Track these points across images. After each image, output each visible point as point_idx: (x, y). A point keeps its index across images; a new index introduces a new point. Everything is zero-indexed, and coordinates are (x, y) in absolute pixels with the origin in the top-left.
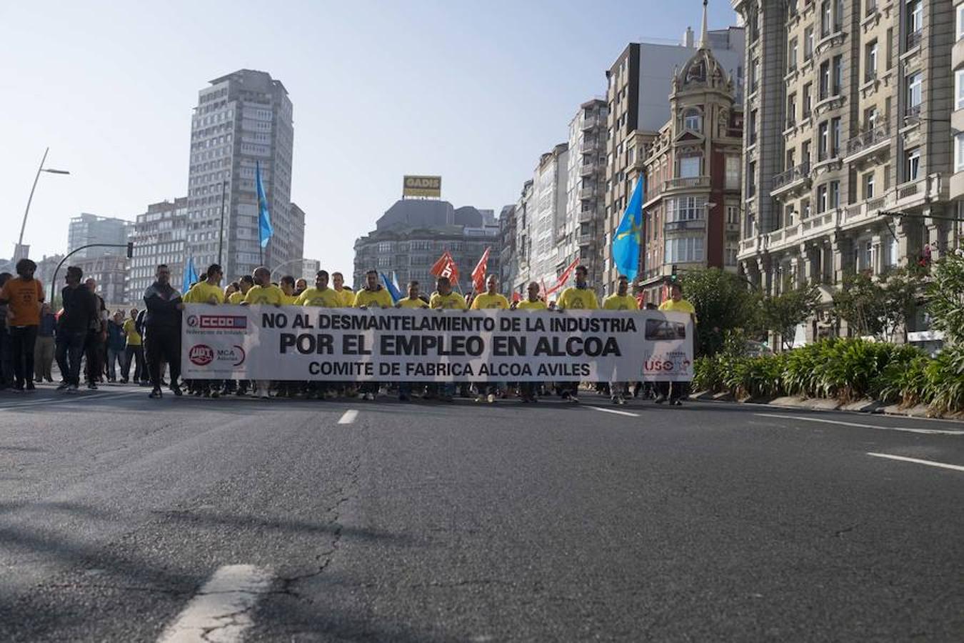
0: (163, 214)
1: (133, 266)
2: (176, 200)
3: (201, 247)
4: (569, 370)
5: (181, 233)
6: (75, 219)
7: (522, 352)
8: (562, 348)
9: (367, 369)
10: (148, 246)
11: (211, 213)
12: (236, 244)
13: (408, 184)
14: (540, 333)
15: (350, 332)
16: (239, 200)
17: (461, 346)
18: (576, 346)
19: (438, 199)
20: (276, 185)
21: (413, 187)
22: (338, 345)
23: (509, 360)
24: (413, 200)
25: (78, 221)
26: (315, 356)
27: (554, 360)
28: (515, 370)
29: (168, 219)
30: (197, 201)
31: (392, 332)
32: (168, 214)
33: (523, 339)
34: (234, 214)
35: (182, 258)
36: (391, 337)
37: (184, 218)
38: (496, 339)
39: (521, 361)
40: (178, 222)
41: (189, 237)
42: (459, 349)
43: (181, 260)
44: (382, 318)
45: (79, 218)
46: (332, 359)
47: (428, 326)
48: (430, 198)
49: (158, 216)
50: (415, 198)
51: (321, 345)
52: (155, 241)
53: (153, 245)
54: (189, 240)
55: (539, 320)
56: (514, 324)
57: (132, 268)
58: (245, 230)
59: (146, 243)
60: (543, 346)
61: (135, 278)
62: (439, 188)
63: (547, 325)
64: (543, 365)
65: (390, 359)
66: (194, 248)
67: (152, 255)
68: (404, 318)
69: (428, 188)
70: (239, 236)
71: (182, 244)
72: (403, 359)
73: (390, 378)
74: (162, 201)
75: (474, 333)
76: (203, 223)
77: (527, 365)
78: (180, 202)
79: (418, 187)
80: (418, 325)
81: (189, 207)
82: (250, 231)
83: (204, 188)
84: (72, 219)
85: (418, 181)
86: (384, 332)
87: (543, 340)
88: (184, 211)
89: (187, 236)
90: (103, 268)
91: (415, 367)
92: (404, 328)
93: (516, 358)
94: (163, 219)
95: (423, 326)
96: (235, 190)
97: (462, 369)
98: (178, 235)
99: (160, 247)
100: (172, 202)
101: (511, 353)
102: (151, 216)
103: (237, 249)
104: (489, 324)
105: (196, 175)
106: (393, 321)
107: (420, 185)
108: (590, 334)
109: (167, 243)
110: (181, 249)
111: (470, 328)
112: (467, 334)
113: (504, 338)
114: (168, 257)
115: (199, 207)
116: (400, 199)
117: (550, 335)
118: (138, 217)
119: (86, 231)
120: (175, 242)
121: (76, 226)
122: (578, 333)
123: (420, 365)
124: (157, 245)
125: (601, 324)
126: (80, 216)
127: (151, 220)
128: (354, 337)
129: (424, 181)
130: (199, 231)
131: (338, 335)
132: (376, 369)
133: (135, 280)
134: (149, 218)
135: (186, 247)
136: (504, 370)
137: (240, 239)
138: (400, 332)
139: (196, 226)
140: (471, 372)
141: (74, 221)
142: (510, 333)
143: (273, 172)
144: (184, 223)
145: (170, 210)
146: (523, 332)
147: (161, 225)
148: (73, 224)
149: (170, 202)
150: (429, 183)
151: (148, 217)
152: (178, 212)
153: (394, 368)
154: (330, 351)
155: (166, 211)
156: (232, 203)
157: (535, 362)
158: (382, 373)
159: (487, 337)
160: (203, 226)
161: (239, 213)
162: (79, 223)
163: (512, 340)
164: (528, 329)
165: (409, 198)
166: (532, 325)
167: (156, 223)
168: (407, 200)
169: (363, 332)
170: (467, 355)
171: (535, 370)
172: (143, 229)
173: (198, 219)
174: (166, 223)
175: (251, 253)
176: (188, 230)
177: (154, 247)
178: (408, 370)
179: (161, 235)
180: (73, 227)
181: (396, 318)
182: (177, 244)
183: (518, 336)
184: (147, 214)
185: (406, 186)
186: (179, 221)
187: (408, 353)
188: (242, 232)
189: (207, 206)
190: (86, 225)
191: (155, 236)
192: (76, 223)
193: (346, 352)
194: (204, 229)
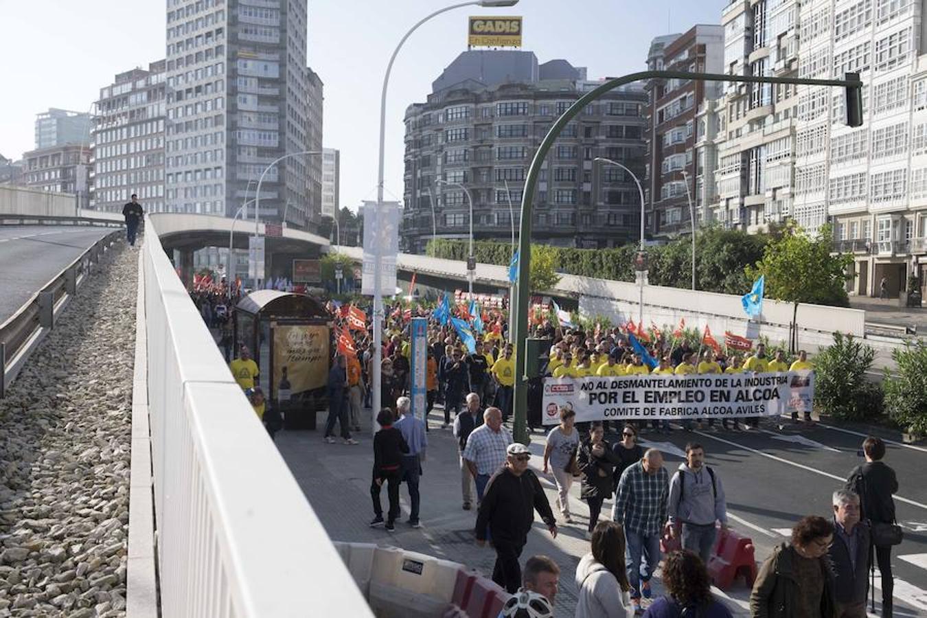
0: (134, 85)
1: (99, 157)
2: (151, 65)
3: (188, 125)
4: (754, 410)
5: (159, 107)
6: (42, 114)
7: (727, 400)
8: (751, 396)
9: (636, 411)
10: (116, 129)
11: (199, 76)
12: (237, 117)
13: (475, 28)
14: (739, 388)
15: (628, 390)
16: (239, 53)
17: (691, 396)
18: (758, 395)
19: (518, 49)
20: (290, 33)
21: (482, 33)
22: (620, 398)
23: (719, 404)
24: (482, 52)
25: (45, 117)
26: (607, 405)
27: (745, 404)
28: (723, 411)
29: (141, 90)
30: (179, 61)
31: (652, 389)
32: (141, 84)
33: (729, 392)
34: (233, 75)
35: (162, 141)
36: (651, 392)
37: (162, 87)
38: (712, 392)
39: (727, 405)
40: (155, 92)
41: (171, 112)
42: (690, 399)
43: (161, 145)
44: (646, 381)
45: (46, 114)
46: (616, 406)
47: (673, 385)
48: (507, 48)
49: (127, 88)
50: (485, 48)
51: (611, 398)
52: (125, 121)
53: (121, 127)
54: (171, 117)
55: (739, 380)
56: (724, 383)
57: (97, 160)
58: (249, 97)
59: (114, 125)
60: (741, 397)
61: (102, 173)
62: (518, 33)
63: (743, 382)
64: (740, 408)
65: (650, 406)
66: (178, 128)
67: (121, 142)
68: (659, 381)
69: (504, 33)
70: (241, 106)
71: (161, 122)
72: (658, 406)
73: (650, 417)
74: (132, 68)
75: (699, 388)
76: (189, 91)
77: (730, 408)
78: (156, 67)
79: (489, 33)
80: (667, 384)
81: (169, 70)
82: (256, 98)
83: (188, 41)
84: (38, 115)
85: (490, 23)
86: (647, 389)
87: (740, 392)
88: (162, 77)
89: (168, 111)
90: (61, 162)
91: (665, 411)
92: (659, 387)
93: (724, 403)
94: (135, 91)
95: (670, 385)
96: (233, 40)
97: (692, 411)
98: (156, 111)
99: (133, 129)
100: (146, 68)
101: (721, 401)
102: (119, 88)
103: (239, 124)
104: (708, 383)
105: (175, 24)
106: (652, 383)
107: (492, 30)
108: (766, 387)
109: (141, 123)
110: (161, 129)
111: (696, 385)
112: (695, 389)
113: (717, 391)
114: (144, 142)
115: (182, 70)
116: (466, 50)
117: (744, 389)
118: (102, 90)
119: (54, 128)
120: (152, 120)
121: (44, 123)
122: (759, 387)
123: (668, 409)
124: (128, 126)
125: (771, 380)
126: (47, 111)
127: (119, 93)
128: (629, 392)
129: (498, 23)
130: (183, 103)
131: (620, 392)
132: (641, 412)
133: (101, 176)
134: (117, 91)
135: (167, 127)
136: (716, 410)
137: (241, 111)
138: (657, 389)
139: (179, 96)
140: (697, 413)
141: (40, 117)
142: (721, 388)
143: (284, 13)
144: (163, 94)
145: (143, 77)
146: (729, 388)
147: (132, 99)
148: (39, 121)
149: (144, 69)
150: (506, 27)
151: (115, 89)
152: (154, 80)
153: (652, 411)
154: (615, 402)
155: (138, 79)
156: (228, 59)
157: (734, 406)
158: (645, 414)
159: (707, 391)
160: (190, 95)
161: (240, 72)
162: (47, 119)
163: (722, 392)
164: (732, 386)
165: (478, 48)
166: (735, 384)
167: (124, 98)
168: (475, 51)
169: (635, 389)
170: (695, 402)
171: (734, 410)
172: (109, 107)
173: (182, 86)
174: (139, 95)
175: (258, 130)
176: (168, 102)
177: (125, 130)
178: (661, 412)
179: (132, 113)
180: (40, 125)
181: (655, 381)
182: (155, 123)
183: (725, 390)
184: (113, 86)
185: (472, 32)
186: (155, 90)
187: (661, 402)
188: (245, 101)
189: (193, 67)
190: (54, 122)
191: (125, 114)
192: (43, 120)
193: (624, 401)
194: (191, 99)
